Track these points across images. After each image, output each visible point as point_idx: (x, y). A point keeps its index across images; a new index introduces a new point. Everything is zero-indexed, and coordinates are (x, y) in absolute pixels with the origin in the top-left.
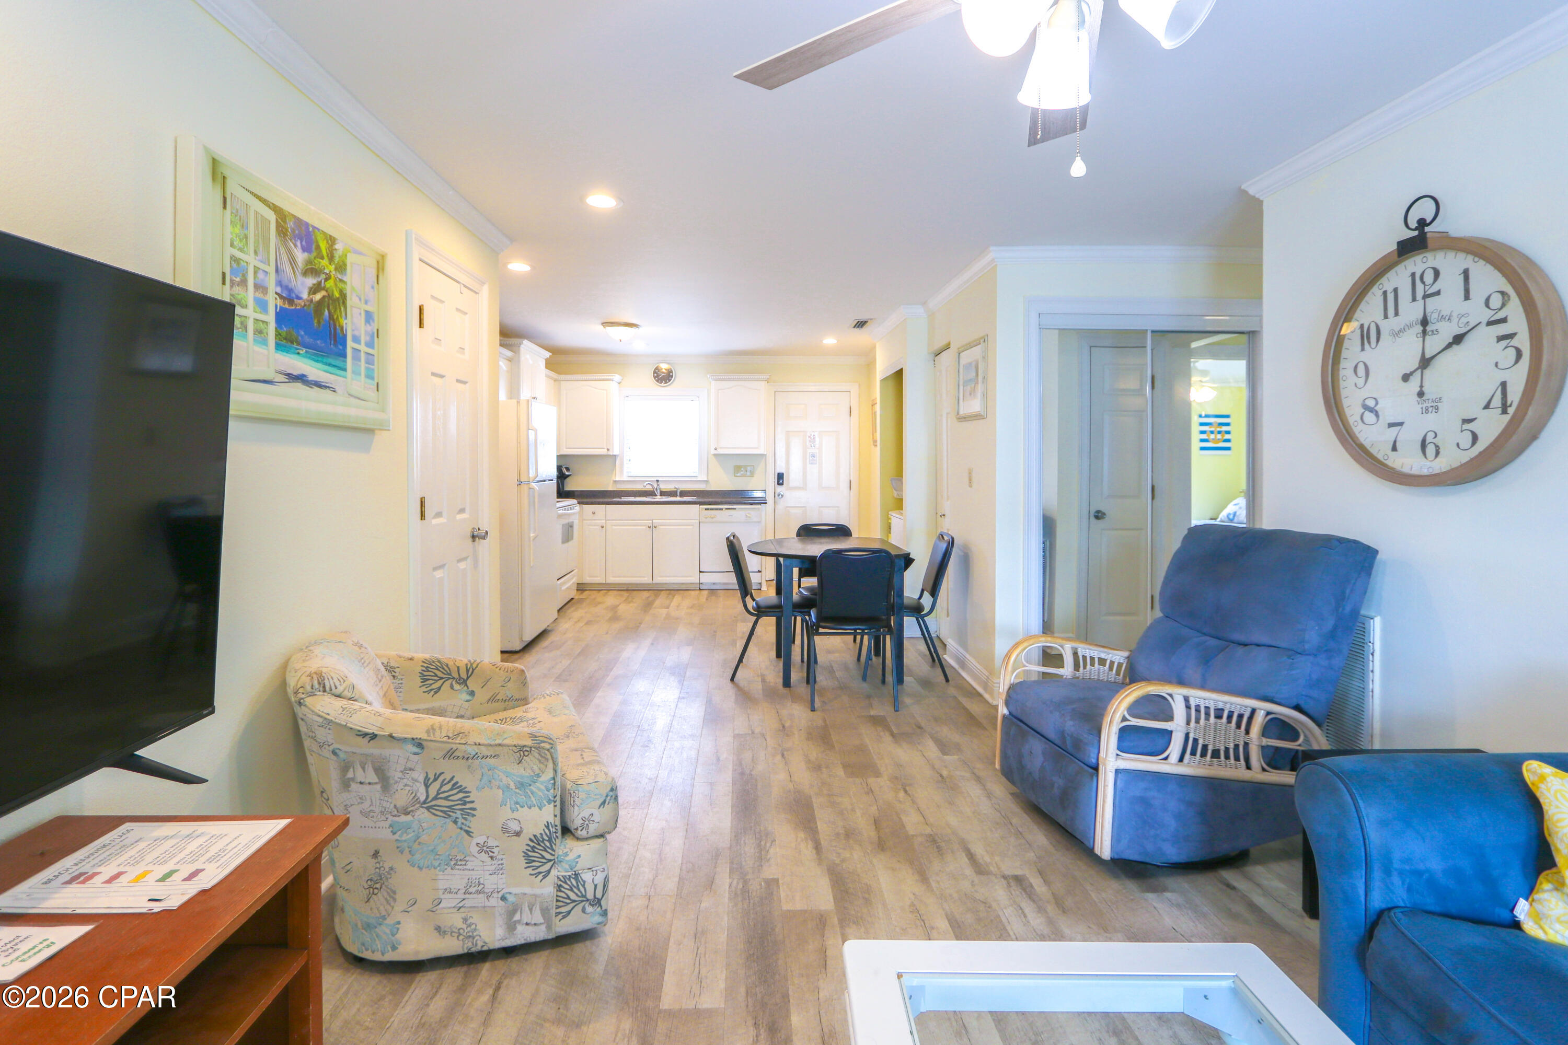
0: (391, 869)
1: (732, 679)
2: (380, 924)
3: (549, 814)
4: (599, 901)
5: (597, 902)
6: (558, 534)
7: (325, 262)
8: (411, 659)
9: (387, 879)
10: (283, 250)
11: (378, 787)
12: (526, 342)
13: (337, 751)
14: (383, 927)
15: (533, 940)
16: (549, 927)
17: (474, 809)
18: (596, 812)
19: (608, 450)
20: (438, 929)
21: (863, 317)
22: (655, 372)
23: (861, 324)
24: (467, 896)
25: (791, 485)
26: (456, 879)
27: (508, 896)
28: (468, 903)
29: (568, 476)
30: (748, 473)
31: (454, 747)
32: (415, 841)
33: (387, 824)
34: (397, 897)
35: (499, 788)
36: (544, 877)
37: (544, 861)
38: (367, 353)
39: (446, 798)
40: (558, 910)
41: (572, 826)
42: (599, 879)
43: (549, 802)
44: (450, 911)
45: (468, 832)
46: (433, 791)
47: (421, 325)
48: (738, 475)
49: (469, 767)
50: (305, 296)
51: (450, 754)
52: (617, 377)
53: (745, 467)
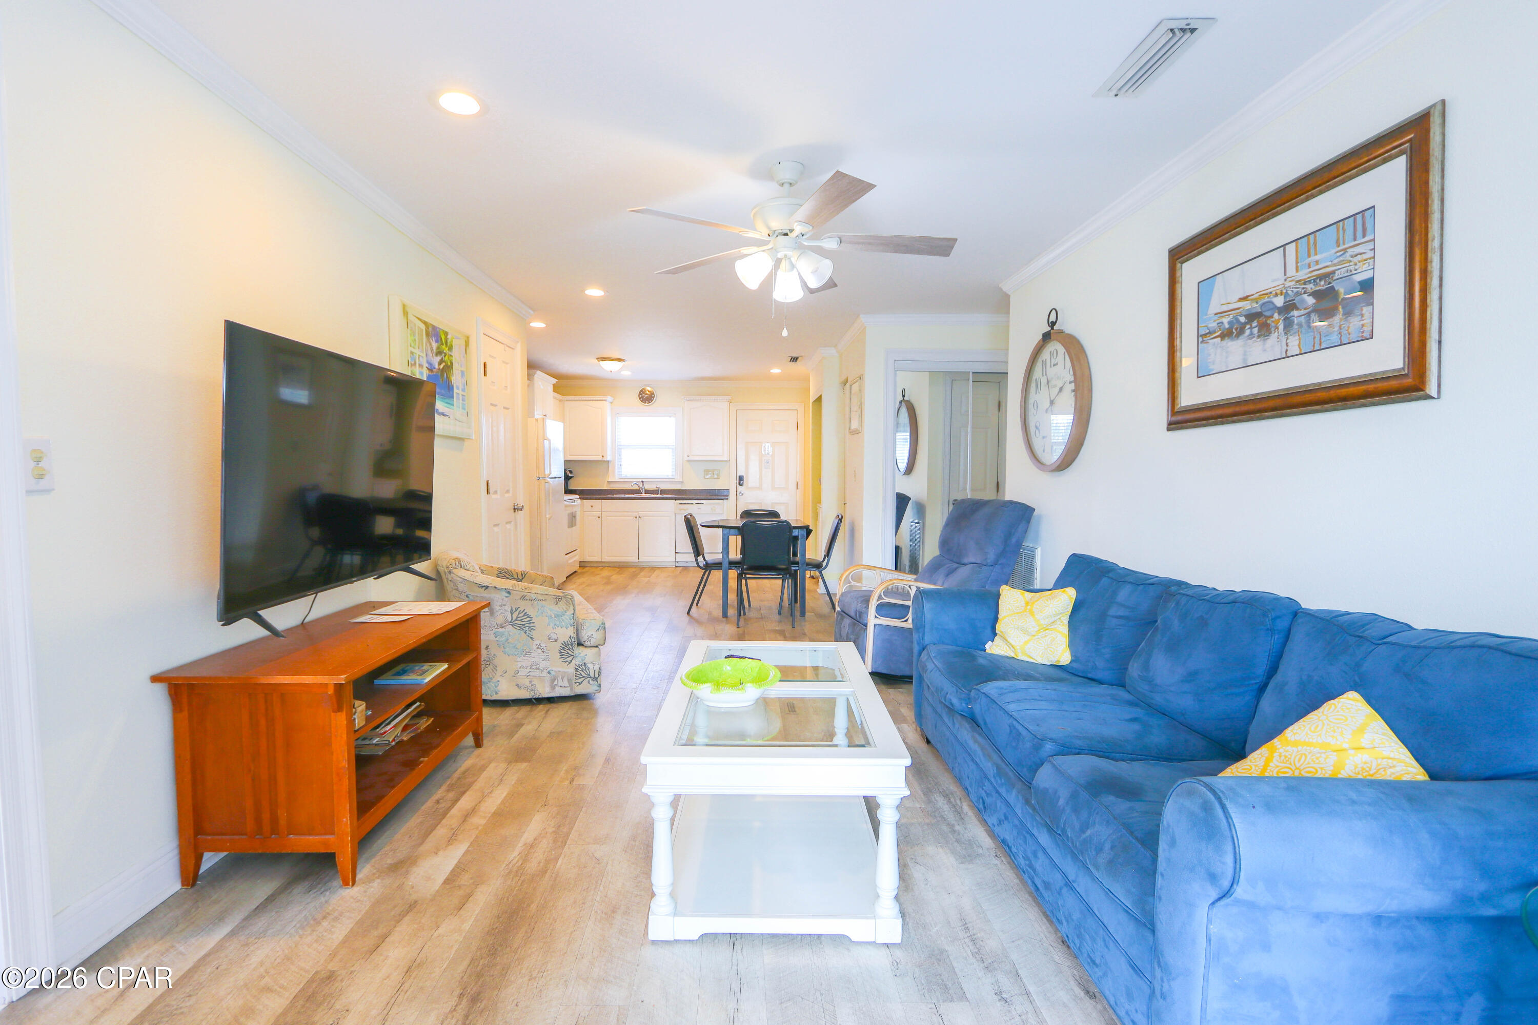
0: (495, 655)
1: (688, 613)
2: (489, 682)
3: (571, 632)
4: (597, 679)
5: (595, 679)
6: (565, 521)
7: (444, 347)
8: (492, 567)
9: (493, 660)
10: (428, 344)
11: (488, 613)
12: (539, 372)
13: (469, 595)
14: (491, 683)
15: (564, 695)
16: (572, 689)
17: (534, 627)
18: (594, 633)
19: (603, 457)
20: (517, 685)
21: (795, 355)
22: (640, 394)
23: (794, 359)
24: (531, 670)
25: (750, 486)
26: (525, 661)
27: (551, 671)
28: (531, 674)
29: (571, 477)
30: (716, 476)
31: (526, 594)
32: (506, 641)
33: (493, 632)
34: (498, 668)
35: (547, 616)
36: (569, 663)
37: (569, 655)
38: (463, 395)
39: (521, 620)
40: (576, 681)
41: (582, 640)
42: (597, 667)
43: (571, 625)
44: (524, 677)
45: (531, 638)
46: (515, 617)
47: (485, 374)
48: (707, 477)
49: (532, 604)
50: (437, 367)
51: (523, 598)
52: (609, 399)
53: (713, 471)
